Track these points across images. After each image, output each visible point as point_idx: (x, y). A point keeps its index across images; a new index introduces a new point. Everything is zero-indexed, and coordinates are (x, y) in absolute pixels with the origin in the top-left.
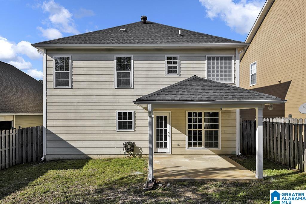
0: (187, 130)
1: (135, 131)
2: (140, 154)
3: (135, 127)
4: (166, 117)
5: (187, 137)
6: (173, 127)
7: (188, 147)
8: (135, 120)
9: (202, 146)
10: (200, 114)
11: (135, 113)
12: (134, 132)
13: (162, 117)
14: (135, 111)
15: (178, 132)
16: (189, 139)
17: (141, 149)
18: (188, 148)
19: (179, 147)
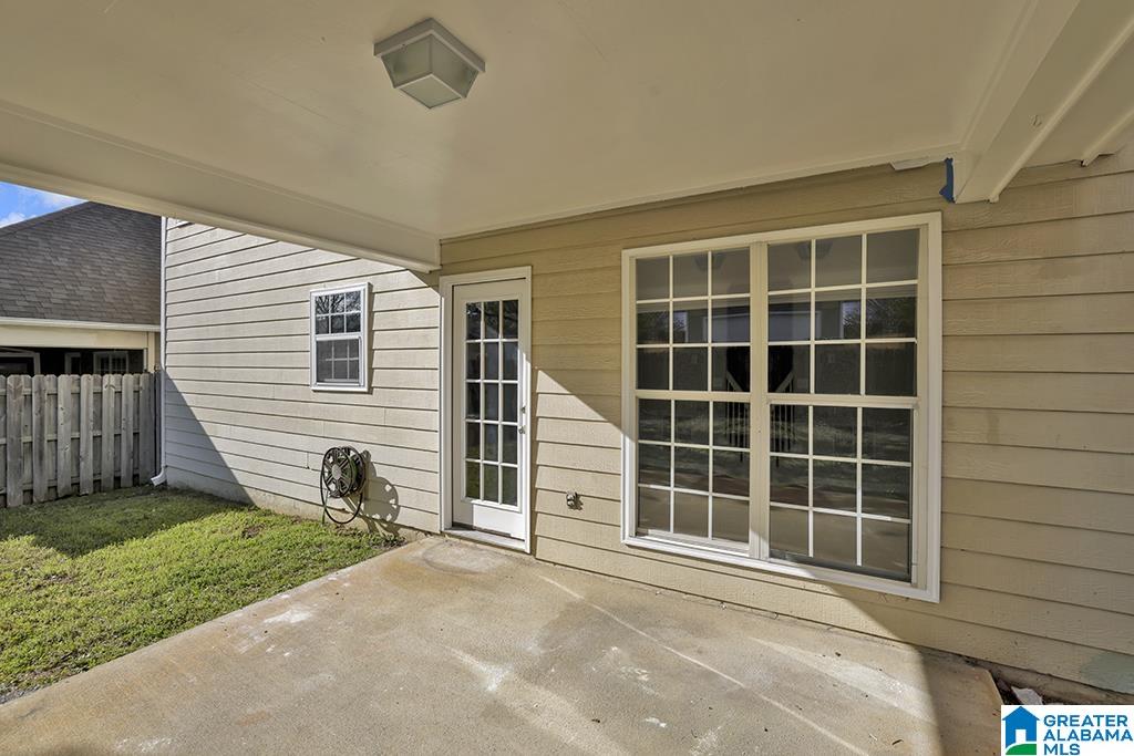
0: (630, 393)
1: (370, 391)
2: (389, 518)
3: (371, 370)
4: (512, 307)
5: (629, 448)
6: (541, 374)
7: (638, 524)
8: (371, 333)
9: (752, 535)
10: (733, 266)
11: (371, 295)
12: (367, 399)
13: (492, 308)
14: (370, 286)
15: (575, 406)
16: (650, 465)
17: (394, 494)
18: (638, 534)
19: (575, 513)
